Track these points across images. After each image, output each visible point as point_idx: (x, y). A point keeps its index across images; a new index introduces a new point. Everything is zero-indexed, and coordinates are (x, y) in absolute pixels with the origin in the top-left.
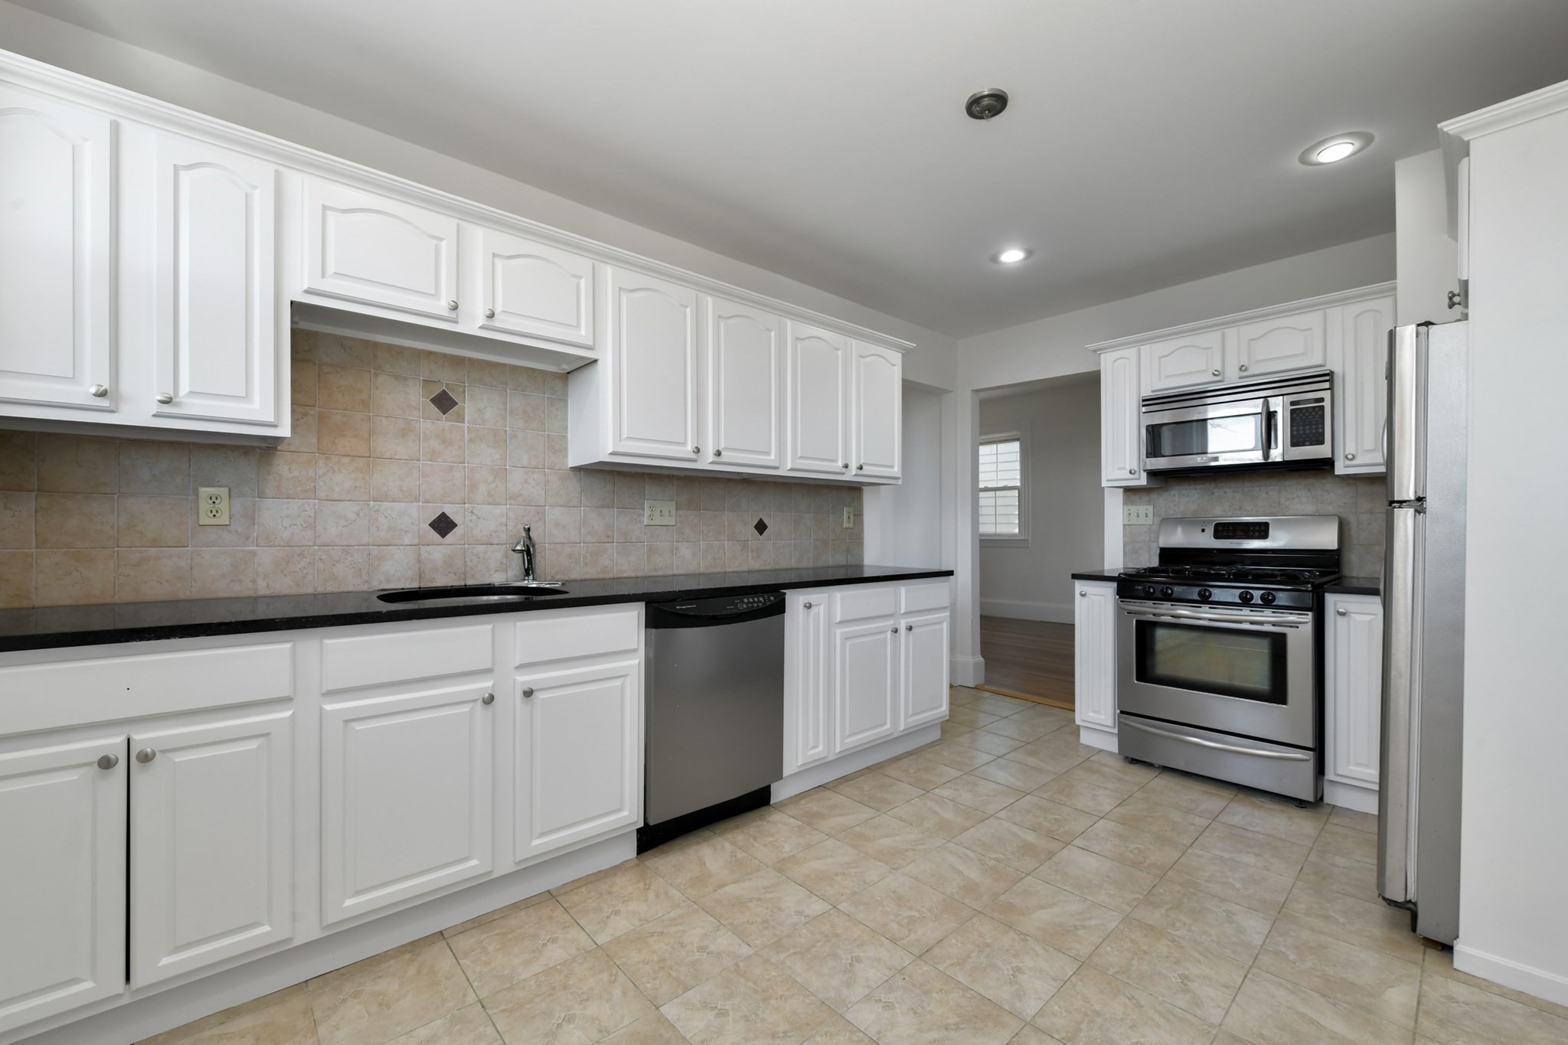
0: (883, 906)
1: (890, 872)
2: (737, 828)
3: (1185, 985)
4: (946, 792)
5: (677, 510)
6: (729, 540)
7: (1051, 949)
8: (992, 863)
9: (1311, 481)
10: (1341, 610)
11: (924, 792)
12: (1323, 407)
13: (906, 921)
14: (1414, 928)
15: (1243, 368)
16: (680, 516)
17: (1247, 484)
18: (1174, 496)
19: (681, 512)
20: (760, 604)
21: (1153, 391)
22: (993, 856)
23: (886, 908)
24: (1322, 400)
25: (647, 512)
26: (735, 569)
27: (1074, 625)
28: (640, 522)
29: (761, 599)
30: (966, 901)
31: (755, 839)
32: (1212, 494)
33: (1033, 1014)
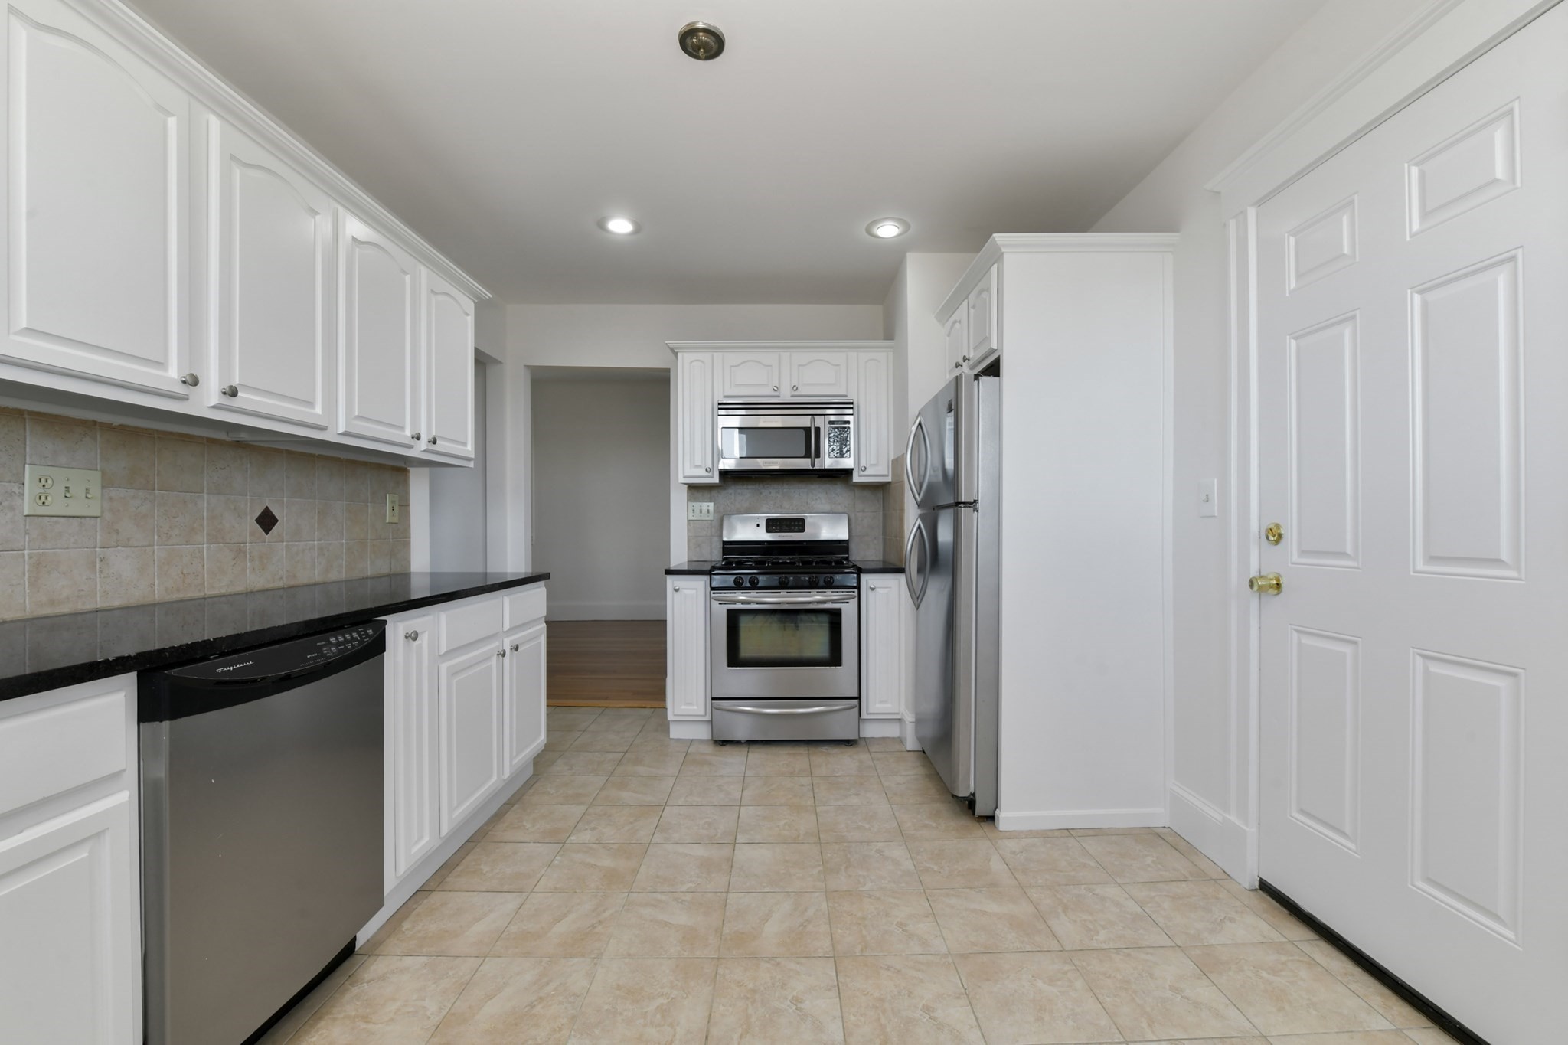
0: (621, 1014)
1: (596, 964)
2: (320, 1018)
3: (906, 931)
4: (586, 836)
5: (103, 487)
6: (209, 543)
7: (803, 960)
8: (688, 897)
9: (828, 486)
10: (872, 586)
11: (562, 845)
12: (849, 428)
13: (659, 1016)
14: (974, 814)
15: (795, 388)
16: (111, 499)
17: (786, 486)
18: (731, 494)
19: (114, 493)
20: (356, 643)
21: (725, 397)
22: (684, 888)
23: (625, 1013)
24: (848, 422)
25: (30, 489)
26: (223, 591)
27: (666, 621)
28: (12, 508)
29: (355, 635)
30: (698, 954)
31: (366, 1019)
32: (761, 493)
33: (843, 1038)
